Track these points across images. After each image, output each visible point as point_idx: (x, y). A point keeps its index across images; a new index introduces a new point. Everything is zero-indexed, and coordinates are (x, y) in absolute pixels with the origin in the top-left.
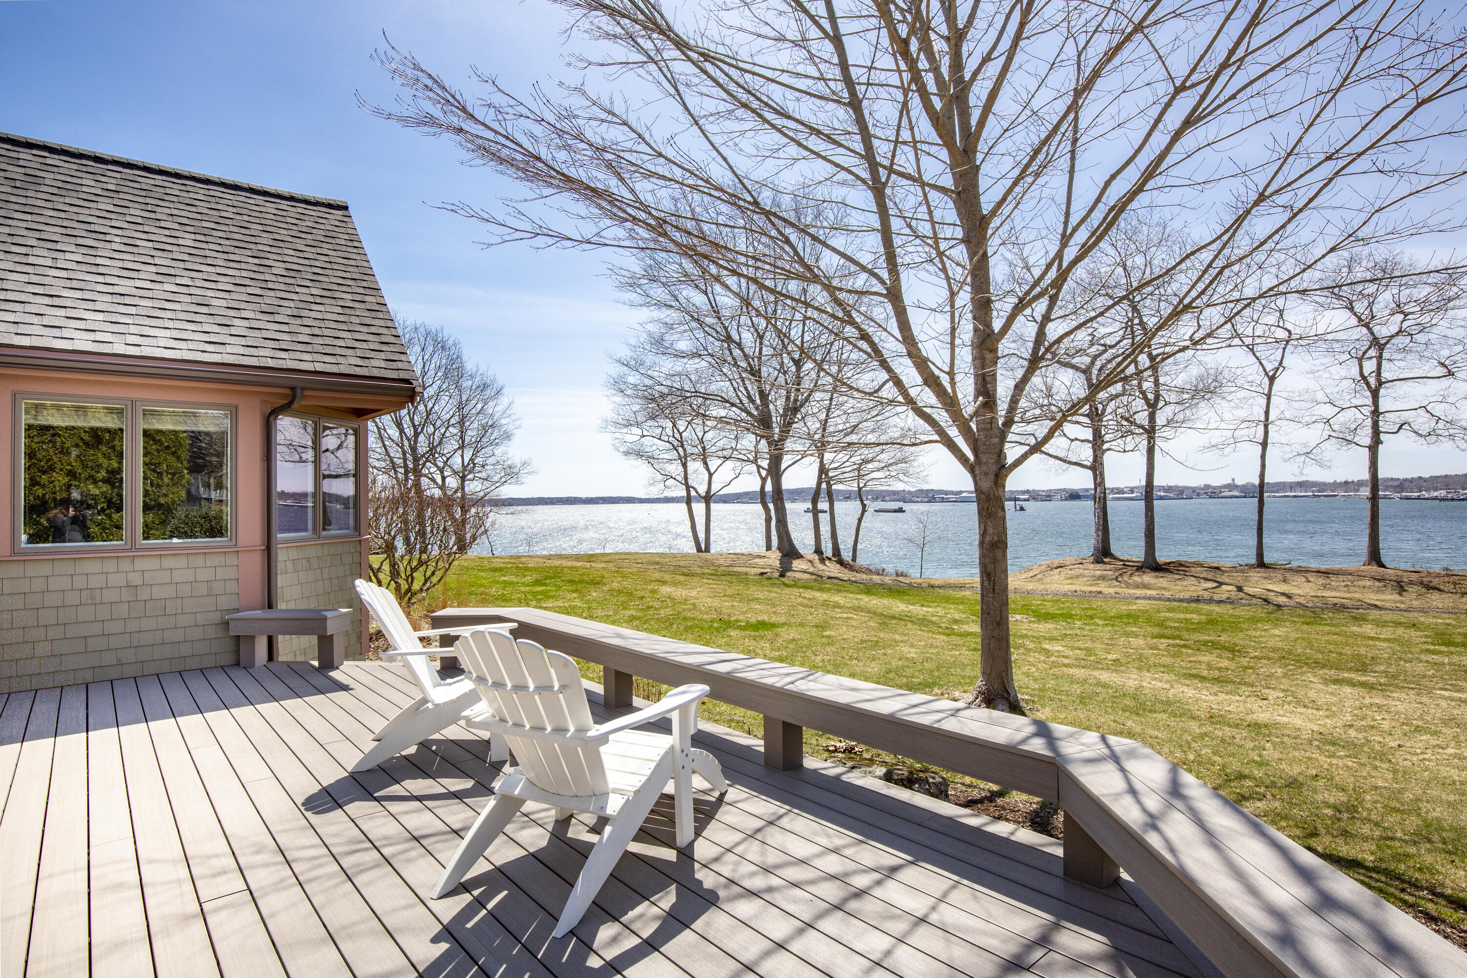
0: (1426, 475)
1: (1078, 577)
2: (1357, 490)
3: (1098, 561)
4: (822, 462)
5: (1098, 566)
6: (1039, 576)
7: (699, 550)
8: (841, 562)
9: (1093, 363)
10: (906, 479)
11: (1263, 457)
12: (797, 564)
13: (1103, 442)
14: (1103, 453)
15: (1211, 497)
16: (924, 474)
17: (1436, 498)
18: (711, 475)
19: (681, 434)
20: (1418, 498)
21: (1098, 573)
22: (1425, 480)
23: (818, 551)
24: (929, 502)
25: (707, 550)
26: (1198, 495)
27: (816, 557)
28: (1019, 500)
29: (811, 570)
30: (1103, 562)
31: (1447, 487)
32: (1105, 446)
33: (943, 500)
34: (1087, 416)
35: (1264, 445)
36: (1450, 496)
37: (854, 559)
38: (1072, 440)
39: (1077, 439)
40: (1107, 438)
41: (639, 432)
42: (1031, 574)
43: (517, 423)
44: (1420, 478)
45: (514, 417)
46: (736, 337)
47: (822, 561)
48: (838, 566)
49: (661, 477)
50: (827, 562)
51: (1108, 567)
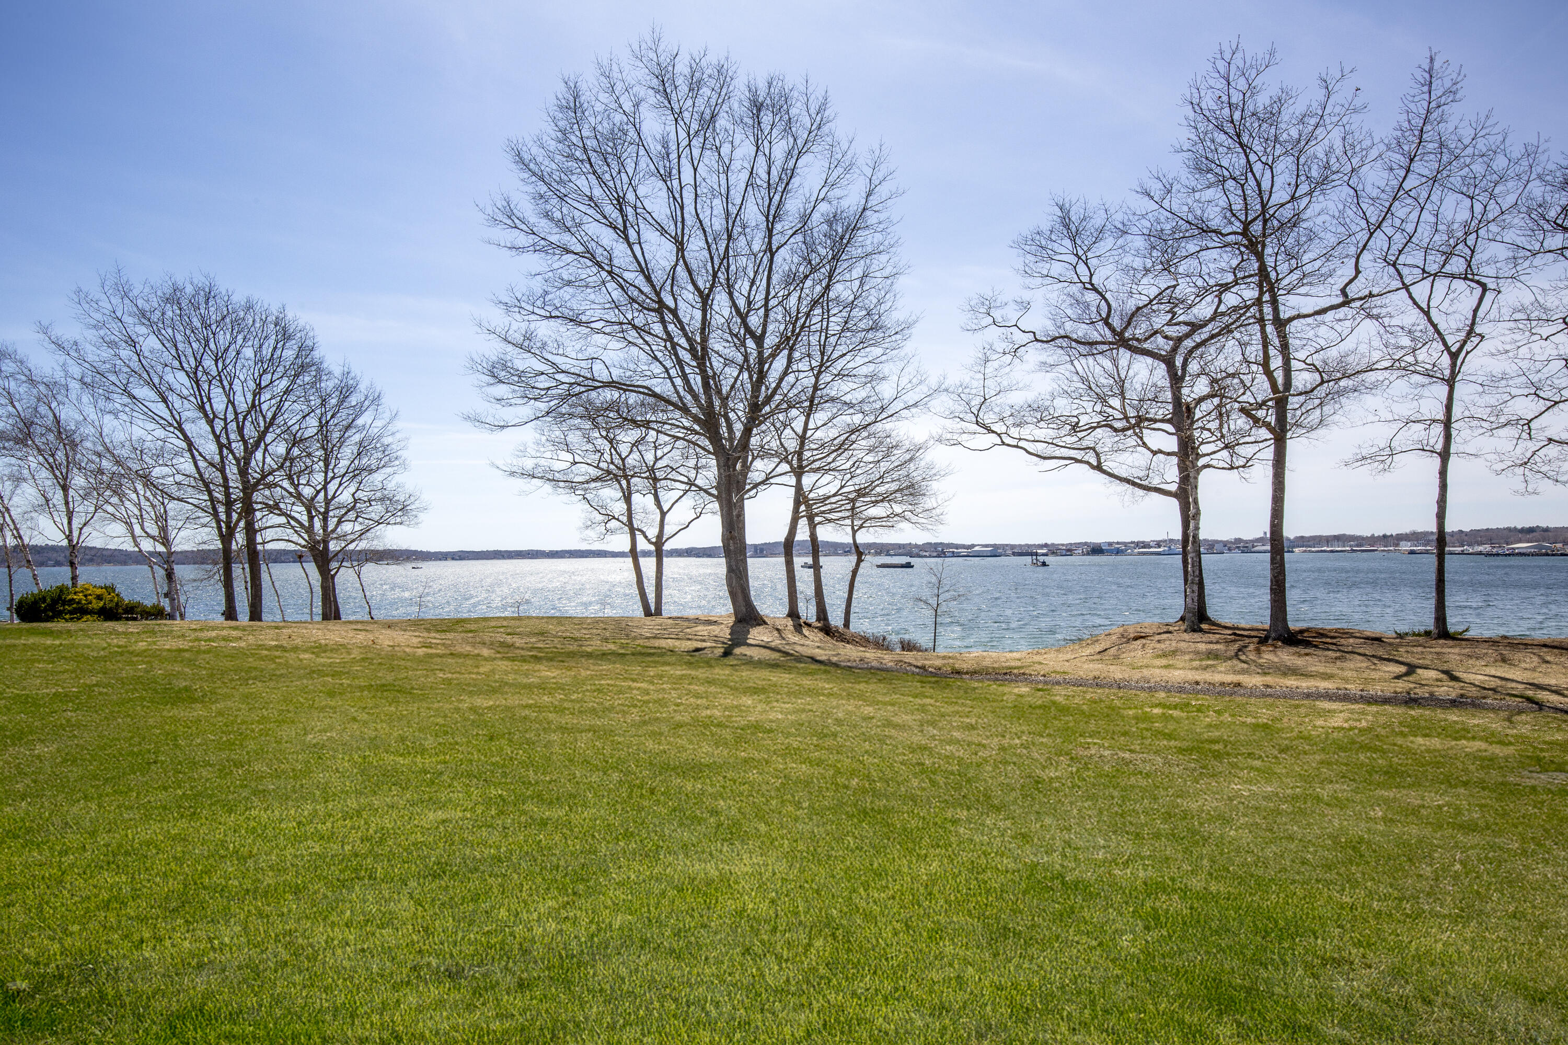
0: (1467, 529)
1: (1174, 653)
2: (1397, 545)
3: (1195, 629)
4: (799, 487)
5: (1197, 636)
6: (1113, 651)
7: (648, 613)
8: (827, 630)
9: (1174, 350)
10: (914, 519)
11: (1443, 473)
12: (757, 635)
13: (1198, 456)
14: (1199, 471)
15: (1243, 552)
16: (938, 511)
17: (1480, 553)
18: (663, 514)
19: (623, 460)
20: (1462, 553)
21: (1202, 647)
22: (1466, 534)
23: (793, 614)
24: (938, 556)
25: (658, 612)
26: (1230, 549)
27: (790, 622)
28: (1037, 554)
29: (777, 643)
30: (1201, 630)
31: (1490, 541)
32: (1201, 462)
33: (954, 555)
34: (1169, 421)
35: (1445, 455)
36: (1494, 551)
37: (847, 624)
38: (1155, 453)
39: (1160, 452)
40: (1204, 449)
41: (569, 457)
42: (1098, 648)
43: (402, 444)
44: (1461, 531)
45: (398, 436)
46: (669, 301)
47: (798, 628)
48: (821, 635)
49: (601, 518)
50: (805, 631)
51: (1213, 638)
